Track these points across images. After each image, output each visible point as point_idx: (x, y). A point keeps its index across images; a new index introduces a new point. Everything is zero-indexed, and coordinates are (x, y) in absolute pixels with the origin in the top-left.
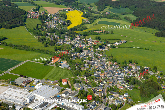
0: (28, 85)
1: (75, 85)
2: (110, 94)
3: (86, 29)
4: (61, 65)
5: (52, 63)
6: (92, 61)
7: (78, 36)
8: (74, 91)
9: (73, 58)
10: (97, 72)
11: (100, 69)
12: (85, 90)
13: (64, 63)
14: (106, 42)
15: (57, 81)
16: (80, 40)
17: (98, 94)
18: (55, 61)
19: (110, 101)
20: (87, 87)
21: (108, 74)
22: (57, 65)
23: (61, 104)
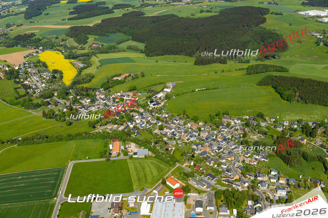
1: (192, 182)
2: (252, 178)
3: (93, 77)
4: (135, 154)
5: (114, 153)
6: (166, 130)
7: (97, 93)
8: (204, 195)
9: (136, 134)
10: (194, 147)
11: (192, 139)
12: (215, 186)
13: (132, 147)
14: (150, 91)
15: (162, 186)
16: (107, 98)
17: (239, 186)
18: (115, 148)
19: (267, 193)
20: (212, 180)
21: (211, 144)
22: (128, 155)
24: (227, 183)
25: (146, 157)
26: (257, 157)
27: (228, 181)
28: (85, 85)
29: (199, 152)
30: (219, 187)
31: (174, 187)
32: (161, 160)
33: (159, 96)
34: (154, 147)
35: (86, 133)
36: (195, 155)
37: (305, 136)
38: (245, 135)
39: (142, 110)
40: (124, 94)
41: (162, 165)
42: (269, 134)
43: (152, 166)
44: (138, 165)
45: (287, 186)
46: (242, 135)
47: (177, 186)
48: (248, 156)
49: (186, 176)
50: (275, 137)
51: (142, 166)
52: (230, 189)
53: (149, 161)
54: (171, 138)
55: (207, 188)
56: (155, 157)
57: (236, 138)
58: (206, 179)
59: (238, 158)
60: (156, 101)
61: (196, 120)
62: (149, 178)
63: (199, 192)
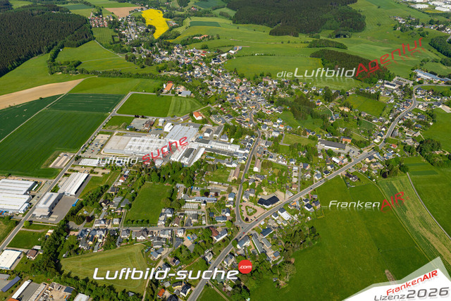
0: (153, 128)
1: (212, 118)
2: (260, 122)
3: (179, 35)
5: (165, 91)
6: (214, 81)
7: (175, 47)
8: (216, 127)
9: (189, 80)
10: (229, 95)
11: (230, 90)
12: (228, 123)
13: (181, 89)
14: (219, 51)
15: (188, 117)
17: (246, 125)
19: (265, 133)
20: (229, 118)
22: (175, 93)
23: (209, 147)
26: (274, 109)
27: (240, 121)
28: (171, 41)
29: (230, 99)
30: (231, 124)
31: (197, 119)
32: (198, 100)
33: (223, 55)
34: (198, 91)
36: (226, 101)
37: (323, 100)
38: (275, 93)
39: (204, 65)
40: (196, 50)
41: (196, 104)
42: (295, 94)
43: (188, 104)
44: (179, 101)
45: (283, 131)
46: (271, 93)
48: (267, 108)
49: (211, 113)
51: (181, 102)
52: (237, 126)
53: (188, 100)
54: (214, 87)
55: (221, 123)
56: (195, 98)
57: (266, 94)
58: (224, 118)
59: (259, 108)
60: (219, 59)
62: (182, 111)
63: (214, 124)
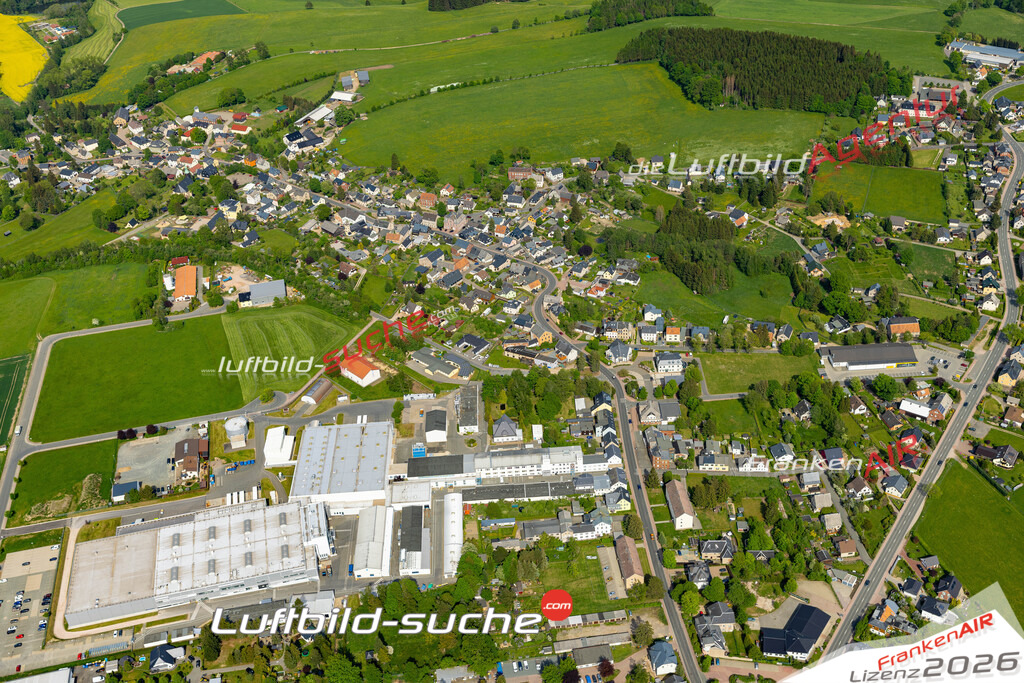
0: (217, 465)
1: (416, 364)
2: (591, 336)
3: (103, 70)
4: (244, 297)
5: (180, 301)
6: (339, 220)
7: (119, 121)
8: (450, 396)
9: (246, 238)
10: (425, 262)
11: (418, 240)
12: (484, 368)
13: (236, 279)
14: (290, 103)
15: (326, 382)
16: (151, 134)
17: (552, 360)
18: (181, 284)
19: (631, 373)
20: (475, 351)
21: (475, 251)
22: (223, 303)
23: (472, 483)
24: (517, 356)
25: (279, 304)
26: (607, 276)
27: (521, 351)
28: (76, 99)
29: (439, 275)
30: (496, 370)
31: (364, 382)
32: (324, 307)
33: (317, 115)
34: (305, 273)
35: (87, 248)
36: (428, 286)
37: (745, 203)
38: (575, 216)
39: (263, 165)
40: (205, 117)
41: (326, 324)
42: (646, 206)
43: (296, 329)
44: (255, 330)
45: (687, 349)
46: (565, 218)
47: (372, 377)
48: (581, 275)
49: (400, 346)
50: (662, 211)
51: (266, 332)
52: (525, 373)
53: (287, 316)
54: (355, 243)
55: (461, 374)
56: (308, 302)
57: (548, 228)
58: (458, 350)
59: (553, 282)
60: (308, 132)
61: (430, 181)
63: (438, 388)
